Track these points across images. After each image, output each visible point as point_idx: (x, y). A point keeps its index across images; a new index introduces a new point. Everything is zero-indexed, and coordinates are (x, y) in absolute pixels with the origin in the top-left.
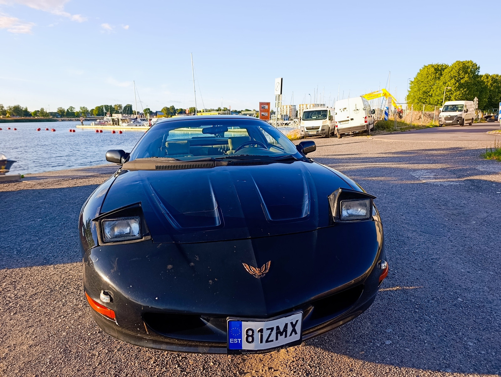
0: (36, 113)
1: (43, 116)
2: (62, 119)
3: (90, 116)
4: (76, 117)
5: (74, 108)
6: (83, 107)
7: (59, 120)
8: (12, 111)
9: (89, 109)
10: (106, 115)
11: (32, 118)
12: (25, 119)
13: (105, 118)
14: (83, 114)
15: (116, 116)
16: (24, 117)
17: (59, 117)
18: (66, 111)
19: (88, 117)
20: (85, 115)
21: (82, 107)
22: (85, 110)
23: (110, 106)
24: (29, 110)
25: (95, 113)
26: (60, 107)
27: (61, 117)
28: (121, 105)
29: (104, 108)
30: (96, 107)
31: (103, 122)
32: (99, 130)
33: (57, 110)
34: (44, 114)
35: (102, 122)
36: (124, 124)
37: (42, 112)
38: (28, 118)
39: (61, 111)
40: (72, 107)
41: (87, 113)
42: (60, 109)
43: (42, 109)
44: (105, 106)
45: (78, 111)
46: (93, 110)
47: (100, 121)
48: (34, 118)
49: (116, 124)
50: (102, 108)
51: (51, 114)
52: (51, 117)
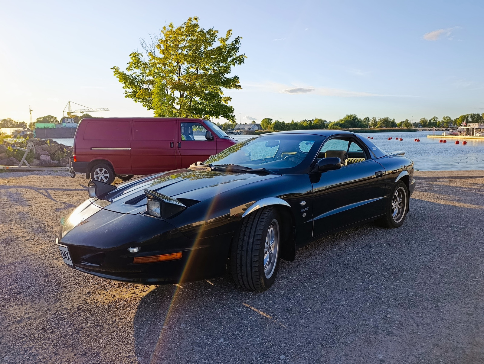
0: (401, 124)
1: (407, 126)
2: (423, 129)
3: (453, 126)
4: (438, 127)
5: (437, 118)
6: (447, 117)
8: (382, 122)
9: (453, 118)
10: (461, 125)
11: (397, 128)
12: (389, 130)
13: (459, 128)
14: (445, 124)
15: (471, 126)
16: (391, 127)
17: (421, 127)
18: (428, 121)
19: (450, 126)
20: (447, 125)
21: (445, 117)
22: (448, 120)
23: (477, 114)
24: (396, 121)
25: (459, 122)
26: (423, 118)
27: (423, 127)
29: (469, 117)
30: (461, 116)
31: (457, 132)
32: (443, 139)
33: (420, 120)
34: (408, 125)
35: (454, 132)
36: (478, 135)
37: (406, 123)
38: (394, 128)
39: (423, 121)
40: (435, 117)
41: (449, 122)
42: (423, 119)
43: (407, 120)
44: (471, 115)
45: (441, 121)
46: (457, 119)
47: (453, 131)
48: (399, 128)
49: (470, 134)
51: (414, 124)
52: (413, 127)
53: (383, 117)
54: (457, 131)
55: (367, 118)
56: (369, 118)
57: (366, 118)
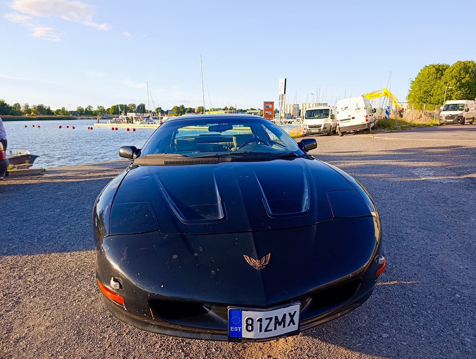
0: (58, 112)
1: (64, 114)
2: (81, 117)
3: (107, 115)
4: (94, 115)
5: (92, 107)
6: (100, 107)
7: (78, 119)
8: (37, 110)
9: (106, 108)
10: (121, 114)
11: (54, 116)
12: (47, 117)
13: (120, 117)
14: (100, 113)
15: (130, 115)
16: (47, 115)
17: (78, 115)
18: (85, 110)
19: (104, 115)
20: (102, 114)
21: (99, 106)
22: (102, 109)
23: (125, 105)
24: (51, 109)
25: (111, 112)
26: (80, 106)
27: (80, 115)
28: (135, 104)
29: (119, 107)
30: (112, 106)
32: (115, 128)
33: (77, 109)
34: (65, 113)
37: (63, 111)
38: (50, 116)
39: (80, 110)
40: (90, 107)
41: (103, 112)
42: (79, 108)
43: (63, 109)
44: (120, 105)
45: (96, 110)
46: (109, 109)
47: (115, 120)
48: (56, 116)
49: (130, 122)
50: (118, 107)
51: (71, 112)
52: (71, 115)
53: (37, 104)
54: (118, 119)
55: (18, 104)
56: (19, 104)
57: (16, 105)
